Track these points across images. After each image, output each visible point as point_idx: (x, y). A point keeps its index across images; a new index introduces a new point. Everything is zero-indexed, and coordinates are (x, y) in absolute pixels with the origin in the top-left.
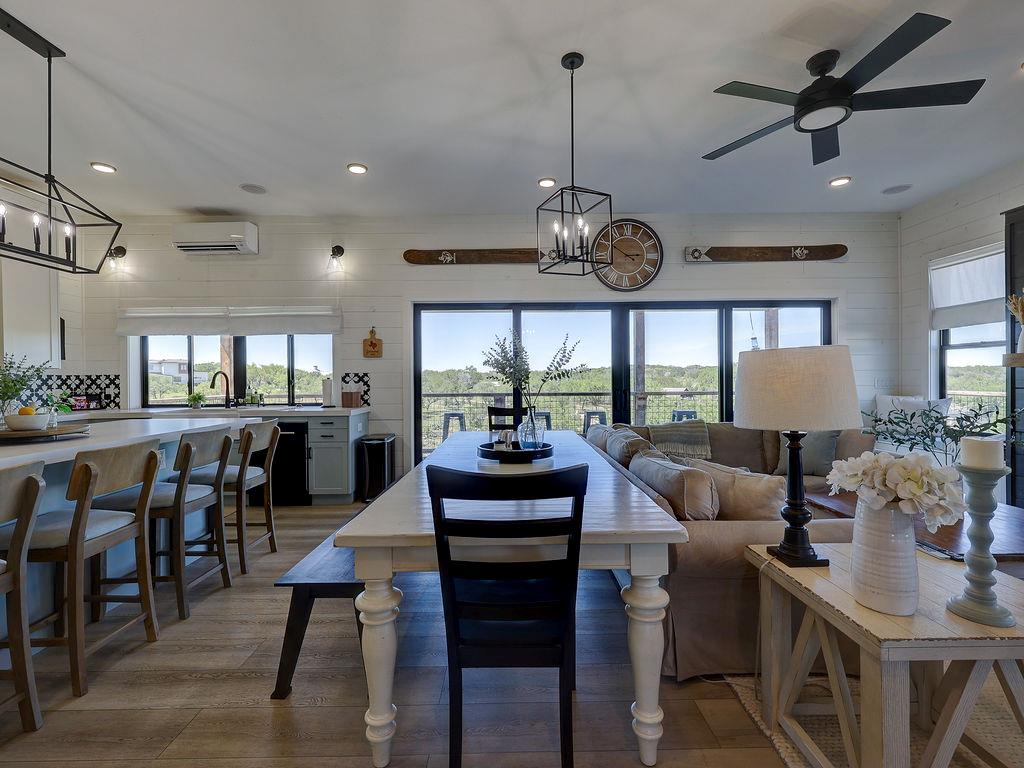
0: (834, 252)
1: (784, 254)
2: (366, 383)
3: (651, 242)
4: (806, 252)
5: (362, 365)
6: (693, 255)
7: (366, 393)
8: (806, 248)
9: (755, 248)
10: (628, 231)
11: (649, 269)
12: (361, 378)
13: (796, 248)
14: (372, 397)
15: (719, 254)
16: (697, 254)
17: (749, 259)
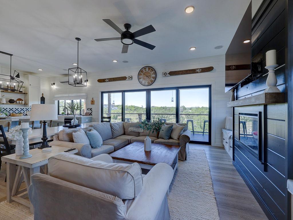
0: (210, 69)
1: (193, 71)
2: (91, 110)
3: (153, 72)
4: (201, 70)
5: (91, 106)
6: (165, 74)
7: (91, 112)
8: (201, 69)
9: (184, 70)
10: (147, 70)
11: (153, 79)
12: (91, 109)
13: (197, 69)
14: (93, 114)
15: (172, 73)
16: (166, 74)
17: (182, 74)
